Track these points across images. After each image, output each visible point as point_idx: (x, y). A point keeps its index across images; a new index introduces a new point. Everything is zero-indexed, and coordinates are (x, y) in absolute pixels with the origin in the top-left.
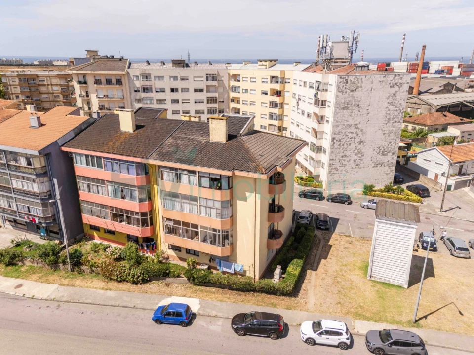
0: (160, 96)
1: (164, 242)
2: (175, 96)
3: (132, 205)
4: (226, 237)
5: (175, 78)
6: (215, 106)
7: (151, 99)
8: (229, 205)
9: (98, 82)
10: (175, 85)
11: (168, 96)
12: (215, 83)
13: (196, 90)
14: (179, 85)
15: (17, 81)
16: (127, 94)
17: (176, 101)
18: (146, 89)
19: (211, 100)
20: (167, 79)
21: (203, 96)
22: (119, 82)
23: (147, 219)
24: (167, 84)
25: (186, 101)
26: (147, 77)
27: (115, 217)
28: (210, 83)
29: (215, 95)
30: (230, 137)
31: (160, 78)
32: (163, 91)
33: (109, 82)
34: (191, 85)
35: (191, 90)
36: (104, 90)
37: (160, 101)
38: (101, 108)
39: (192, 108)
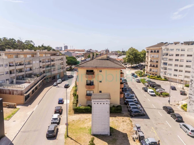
0: (171, 57)
2: (177, 58)
5: (179, 50)
7: (167, 58)
9: (152, 52)
10: (178, 53)
11: (174, 58)
13: (188, 56)
14: (180, 53)
16: (160, 56)
17: (177, 60)
18: (167, 54)
20: (175, 50)
22: (158, 52)
24: (175, 53)
25: (182, 61)
31: (172, 50)
32: (172, 55)
33: (155, 52)
34: (186, 53)
35: (186, 55)
36: (153, 54)
37: (170, 60)
38: (151, 61)
39: (185, 64)
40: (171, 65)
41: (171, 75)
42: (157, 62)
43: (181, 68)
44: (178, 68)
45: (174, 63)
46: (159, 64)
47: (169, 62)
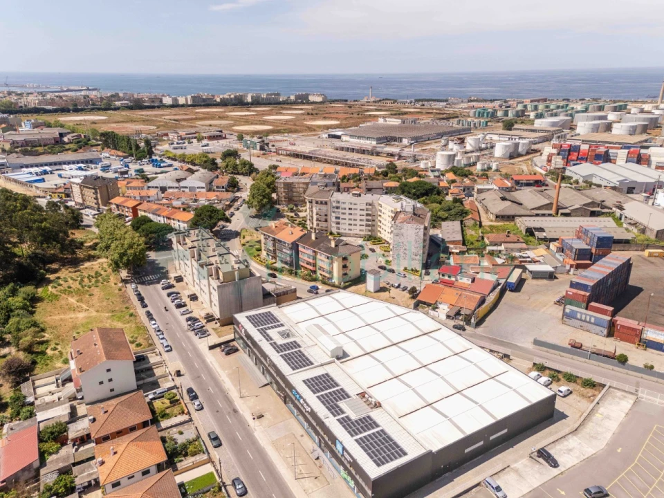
0: (344, 211)
2: (350, 211)
3: (311, 261)
5: (351, 203)
6: (370, 218)
7: (339, 212)
8: (332, 263)
9: (317, 203)
10: (351, 207)
11: (347, 211)
12: (370, 207)
13: (361, 210)
14: (353, 206)
15: (282, 186)
16: (329, 209)
17: (351, 214)
18: (338, 208)
19: (368, 215)
20: (347, 204)
21: (364, 213)
22: (326, 203)
23: (314, 265)
24: (347, 206)
25: (356, 214)
26: (338, 202)
27: (307, 264)
28: (368, 207)
29: (370, 212)
30: (336, 246)
31: (344, 203)
32: (345, 209)
33: (321, 203)
34: (359, 207)
35: (359, 209)
36: (319, 206)
37: (343, 214)
38: (317, 214)
39: (358, 218)
40: (345, 219)
41: (345, 229)
42: (326, 215)
43: (355, 222)
44: (352, 222)
45: (347, 217)
46: (328, 218)
47: (342, 216)
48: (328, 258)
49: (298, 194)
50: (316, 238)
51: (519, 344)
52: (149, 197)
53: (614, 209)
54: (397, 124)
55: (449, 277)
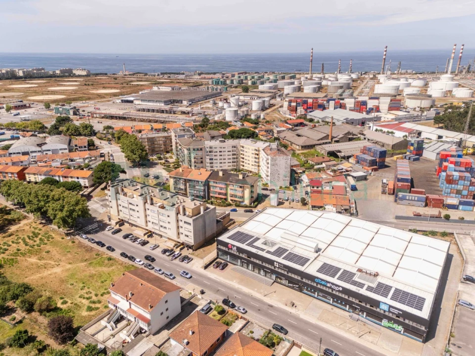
0: (216, 154)
1: (229, 199)
2: (221, 154)
3: (223, 191)
4: (243, 197)
5: (221, 148)
6: (235, 156)
7: (212, 155)
8: (243, 191)
9: (194, 150)
10: (221, 150)
11: (218, 154)
12: (235, 149)
14: (222, 150)
15: (146, 140)
16: (204, 154)
17: (221, 155)
18: (210, 152)
19: (233, 155)
20: (218, 148)
21: (231, 153)
22: (201, 149)
23: (226, 194)
24: (218, 150)
25: (224, 155)
26: (211, 148)
27: (219, 194)
28: (233, 149)
29: (235, 153)
30: (243, 178)
31: (216, 148)
32: (216, 152)
33: (198, 150)
34: (226, 150)
35: (227, 151)
36: (196, 152)
37: (215, 156)
38: (195, 158)
39: (227, 157)
40: (216, 159)
42: (202, 158)
43: (225, 161)
44: (223, 161)
45: (218, 157)
46: (203, 160)
47: (214, 158)
48: (241, 187)
49: (159, 146)
50: (223, 175)
51: (388, 221)
52: (22, 162)
53: (359, 135)
54: (169, 90)
55: (318, 188)
